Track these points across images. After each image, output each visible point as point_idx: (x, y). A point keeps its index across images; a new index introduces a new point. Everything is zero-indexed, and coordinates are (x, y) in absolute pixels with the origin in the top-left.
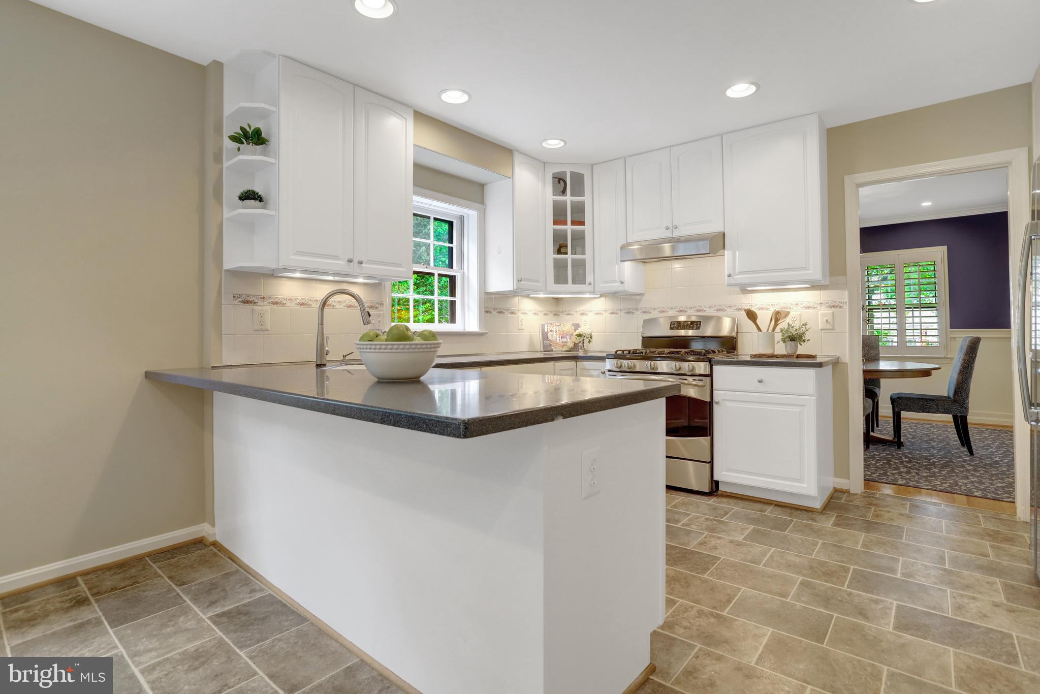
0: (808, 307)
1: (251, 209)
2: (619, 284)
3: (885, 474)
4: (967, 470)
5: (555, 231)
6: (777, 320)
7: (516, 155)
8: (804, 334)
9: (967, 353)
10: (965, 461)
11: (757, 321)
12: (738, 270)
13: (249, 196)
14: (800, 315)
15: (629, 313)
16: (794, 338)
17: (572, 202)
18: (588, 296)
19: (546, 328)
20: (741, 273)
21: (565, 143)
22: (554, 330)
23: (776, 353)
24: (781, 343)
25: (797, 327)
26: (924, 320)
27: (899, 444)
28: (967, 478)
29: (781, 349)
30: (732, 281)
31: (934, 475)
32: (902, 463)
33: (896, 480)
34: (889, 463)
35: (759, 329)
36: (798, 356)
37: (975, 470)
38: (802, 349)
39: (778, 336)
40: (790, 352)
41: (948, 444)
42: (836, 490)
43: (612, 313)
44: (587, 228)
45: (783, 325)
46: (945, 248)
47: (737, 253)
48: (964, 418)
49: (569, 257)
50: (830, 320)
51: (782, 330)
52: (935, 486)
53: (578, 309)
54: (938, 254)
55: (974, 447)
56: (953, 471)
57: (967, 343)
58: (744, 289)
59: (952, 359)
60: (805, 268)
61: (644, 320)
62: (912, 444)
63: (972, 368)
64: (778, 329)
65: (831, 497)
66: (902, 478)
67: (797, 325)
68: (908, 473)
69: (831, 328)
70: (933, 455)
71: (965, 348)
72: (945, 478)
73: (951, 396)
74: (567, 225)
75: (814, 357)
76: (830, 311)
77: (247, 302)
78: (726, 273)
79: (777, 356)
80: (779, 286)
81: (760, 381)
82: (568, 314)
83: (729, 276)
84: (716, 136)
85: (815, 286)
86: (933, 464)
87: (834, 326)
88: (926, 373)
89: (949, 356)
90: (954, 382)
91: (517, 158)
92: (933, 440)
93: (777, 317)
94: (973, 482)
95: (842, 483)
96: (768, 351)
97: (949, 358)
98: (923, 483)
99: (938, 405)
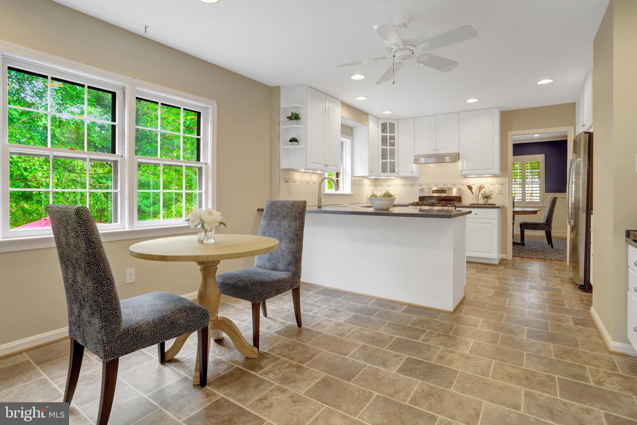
0: (492, 184)
1: (294, 146)
2: (411, 173)
3: (519, 254)
4: (551, 253)
5: (382, 149)
6: (480, 190)
7: (369, 116)
8: (491, 195)
9: (552, 204)
10: (550, 250)
11: (472, 190)
12: (465, 169)
13: (293, 140)
14: (488, 187)
15: (412, 186)
16: (487, 197)
17: (390, 136)
18: (393, 178)
19: (374, 192)
20: (466, 170)
21: (392, 112)
22: (378, 193)
23: (480, 203)
24: (482, 199)
25: (487, 193)
26: (534, 189)
27: (524, 245)
28: (550, 255)
29: (481, 201)
30: (462, 174)
31: (538, 254)
32: (525, 251)
33: (524, 256)
34: (520, 251)
35: (473, 193)
36: (489, 204)
37: (554, 252)
38: (490, 202)
39: (480, 196)
40: (485, 203)
41: (543, 244)
42: (502, 259)
43: (404, 186)
44: (396, 147)
45: (482, 191)
46: (544, 155)
47: (465, 162)
48: (550, 232)
49: (388, 160)
50: (501, 190)
51: (482, 194)
52: (539, 257)
53: (387, 184)
54: (540, 158)
55: (553, 245)
56: (545, 253)
57: (552, 199)
58: (465, 177)
59: (545, 207)
60: (492, 169)
61: (420, 189)
62: (529, 244)
63: (554, 210)
64: (480, 193)
65: (500, 261)
66: (526, 255)
67: (487, 192)
68: (528, 254)
69: (501, 193)
70: (537, 248)
71: (551, 202)
72: (542, 255)
73: (545, 222)
74: (387, 146)
75: (495, 205)
76: (501, 186)
77: (287, 182)
78: (460, 170)
79: (480, 204)
80: (480, 176)
81: (476, 214)
82: (382, 186)
83: (461, 171)
84: (456, 112)
85: (495, 176)
86: (538, 251)
87: (502, 192)
88: (535, 212)
89: (544, 206)
90: (546, 216)
91: (370, 117)
92: (537, 243)
93: (481, 188)
94: (552, 256)
95: (504, 256)
96: (476, 203)
97: (544, 207)
98: (534, 257)
99: (539, 226)
